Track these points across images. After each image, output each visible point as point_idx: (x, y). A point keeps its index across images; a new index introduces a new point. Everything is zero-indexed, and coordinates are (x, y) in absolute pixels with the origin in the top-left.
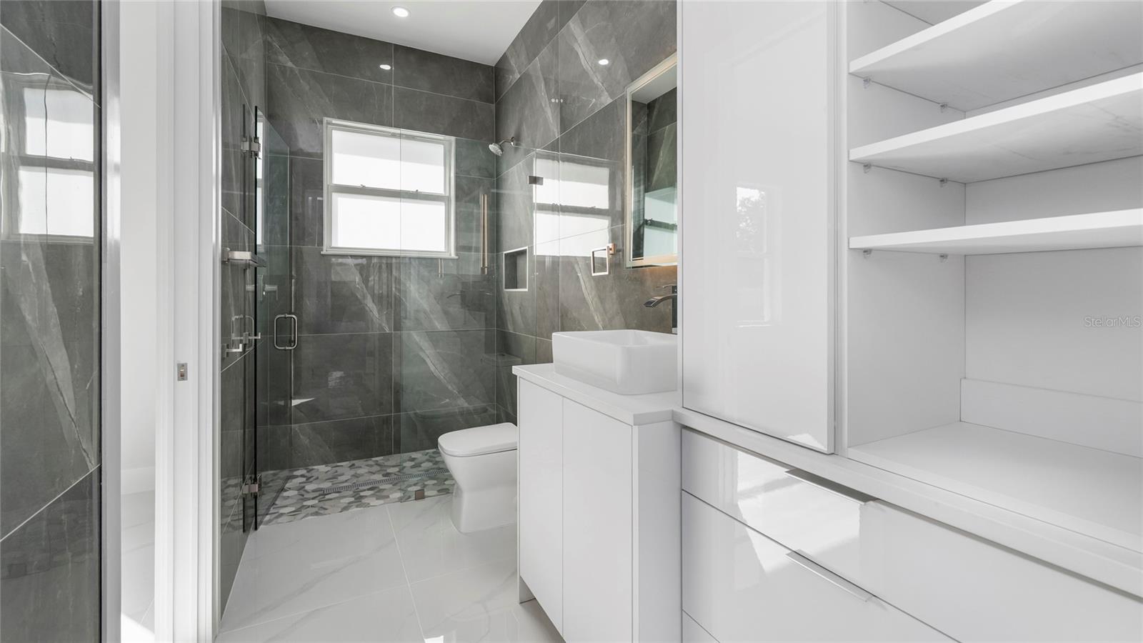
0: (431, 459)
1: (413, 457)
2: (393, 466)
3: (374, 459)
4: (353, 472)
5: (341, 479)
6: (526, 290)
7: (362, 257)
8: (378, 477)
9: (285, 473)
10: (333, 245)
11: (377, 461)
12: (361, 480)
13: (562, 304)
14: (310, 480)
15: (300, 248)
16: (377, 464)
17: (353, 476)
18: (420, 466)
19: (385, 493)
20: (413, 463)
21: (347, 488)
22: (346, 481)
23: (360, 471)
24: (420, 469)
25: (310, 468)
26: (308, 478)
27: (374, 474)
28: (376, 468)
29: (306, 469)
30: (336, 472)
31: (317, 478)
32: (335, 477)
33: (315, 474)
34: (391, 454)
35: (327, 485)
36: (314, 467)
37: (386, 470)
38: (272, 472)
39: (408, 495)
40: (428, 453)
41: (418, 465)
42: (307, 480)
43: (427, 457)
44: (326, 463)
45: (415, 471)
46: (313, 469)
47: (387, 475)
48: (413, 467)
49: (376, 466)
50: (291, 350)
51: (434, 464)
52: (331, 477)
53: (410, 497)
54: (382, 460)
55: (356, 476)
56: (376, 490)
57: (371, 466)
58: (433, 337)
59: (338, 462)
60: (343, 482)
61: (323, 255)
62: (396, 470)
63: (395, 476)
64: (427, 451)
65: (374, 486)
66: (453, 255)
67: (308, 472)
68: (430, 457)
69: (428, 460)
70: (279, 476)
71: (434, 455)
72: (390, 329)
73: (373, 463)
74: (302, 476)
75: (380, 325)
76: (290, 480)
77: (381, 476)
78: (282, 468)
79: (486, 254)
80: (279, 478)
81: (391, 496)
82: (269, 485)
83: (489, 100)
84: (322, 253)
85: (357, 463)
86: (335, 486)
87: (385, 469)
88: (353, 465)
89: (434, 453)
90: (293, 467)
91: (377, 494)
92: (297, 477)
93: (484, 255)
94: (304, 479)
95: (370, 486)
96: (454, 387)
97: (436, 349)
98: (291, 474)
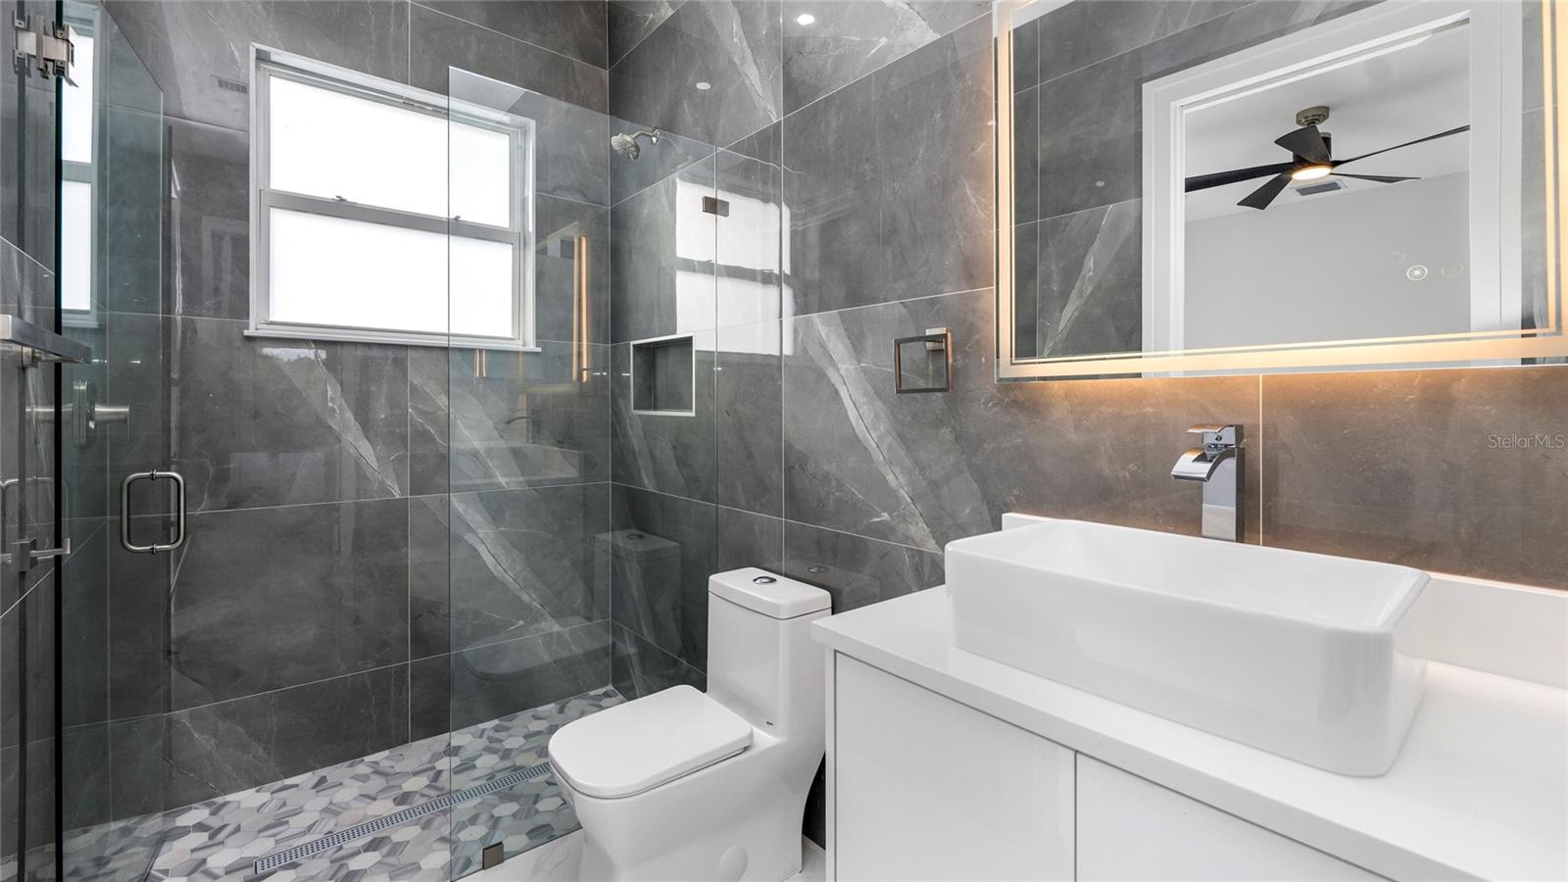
0: (494, 745)
1: (454, 743)
2: (415, 774)
3: (367, 759)
4: (321, 801)
5: (297, 823)
6: (692, 414)
7: (319, 343)
8: (384, 807)
9: (154, 824)
10: (273, 318)
11: (377, 763)
12: (347, 820)
13: (789, 447)
14: (220, 837)
15: (192, 321)
16: (376, 772)
17: (326, 810)
18: (474, 767)
19: (406, 857)
20: (456, 761)
21: (312, 849)
22: (310, 828)
23: (342, 796)
24: (475, 774)
25: (219, 800)
26: (214, 833)
27: (374, 799)
28: (377, 783)
29: (208, 805)
30: (284, 804)
31: (238, 829)
32: (280, 822)
33: (227, 816)
34: (406, 741)
35: (261, 847)
36: (229, 797)
37: (400, 787)
38: (121, 824)
39: (462, 853)
40: (484, 730)
41: (467, 766)
42: (211, 837)
43: (484, 742)
44: (257, 782)
45: (462, 782)
46: (225, 804)
47: (403, 798)
48: (458, 770)
49: (374, 776)
50: (168, 552)
51: (503, 758)
52: (271, 821)
53: (468, 863)
54: (386, 758)
55: (331, 810)
56: (385, 850)
57: (364, 778)
58: (495, 504)
59: (286, 777)
60: (303, 833)
61: (250, 339)
62: (422, 781)
63: (424, 800)
64: (482, 726)
65: (379, 834)
66: (532, 347)
67: (213, 814)
68: (491, 740)
69: (489, 750)
70: (136, 834)
71: (497, 735)
72: (403, 491)
73: (369, 770)
74: (200, 827)
75: (382, 483)
76: (166, 846)
77: (390, 803)
78: (147, 811)
79: (585, 343)
80: (137, 841)
81: (422, 863)
82: (110, 866)
83: (596, 61)
84: (246, 333)
85: (331, 772)
86: (284, 847)
87: (397, 783)
88: (323, 780)
89: (496, 729)
90: (173, 804)
91: (392, 860)
92: (185, 831)
93: (580, 347)
94: (202, 838)
95: (367, 839)
96: (534, 596)
97: (498, 527)
98: (169, 826)
